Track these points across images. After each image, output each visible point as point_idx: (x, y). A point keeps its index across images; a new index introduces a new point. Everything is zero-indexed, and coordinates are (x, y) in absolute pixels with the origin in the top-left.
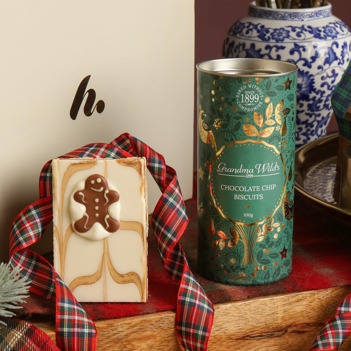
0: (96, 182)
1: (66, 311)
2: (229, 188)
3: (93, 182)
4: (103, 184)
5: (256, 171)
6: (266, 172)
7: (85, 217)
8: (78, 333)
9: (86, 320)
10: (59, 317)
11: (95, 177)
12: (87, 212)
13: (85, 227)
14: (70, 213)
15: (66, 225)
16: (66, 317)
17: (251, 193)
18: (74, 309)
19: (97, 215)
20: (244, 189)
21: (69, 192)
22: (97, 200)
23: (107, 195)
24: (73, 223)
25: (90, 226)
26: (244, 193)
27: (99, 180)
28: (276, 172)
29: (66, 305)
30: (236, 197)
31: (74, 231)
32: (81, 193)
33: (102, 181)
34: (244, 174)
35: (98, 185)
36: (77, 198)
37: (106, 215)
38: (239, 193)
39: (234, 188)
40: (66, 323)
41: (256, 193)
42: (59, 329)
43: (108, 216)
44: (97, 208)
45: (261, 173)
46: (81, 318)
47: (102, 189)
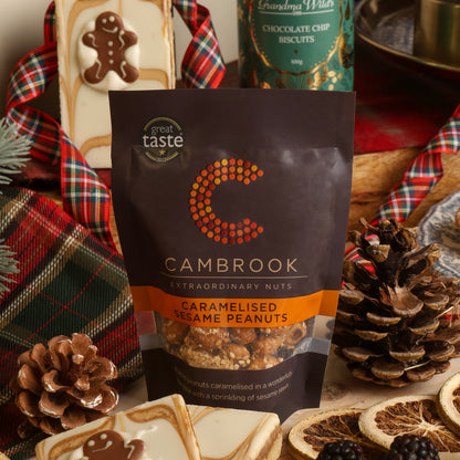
0: (109, 21)
2: (273, 29)
3: (105, 21)
4: (117, 24)
5: (304, 7)
6: (317, 9)
7: (96, 64)
8: (88, 198)
9: (97, 183)
10: (64, 180)
13: (97, 77)
16: (73, 180)
17: (299, 35)
18: (83, 171)
19: (111, 62)
20: (291, 29)
21: (77, 34)
22: (111, 44)
23: (123, 37)
24: (83, 71)
26: (290, 35)
27: (112, 19)
28: (330, 8)
29: (73, 166)
30: (282, 40)
31: (83, 82)
32: (91, 35)
33: (116, 20)
34: (291, 11)
35: (111, 25)
38: (285, 35)
39: (279, 29)
41: (305, 34)
42: (65, 195)
43: (124, 63)
44: (111, 53)
45: (310, 10)
46: (91, 181)
47: (116, 29)
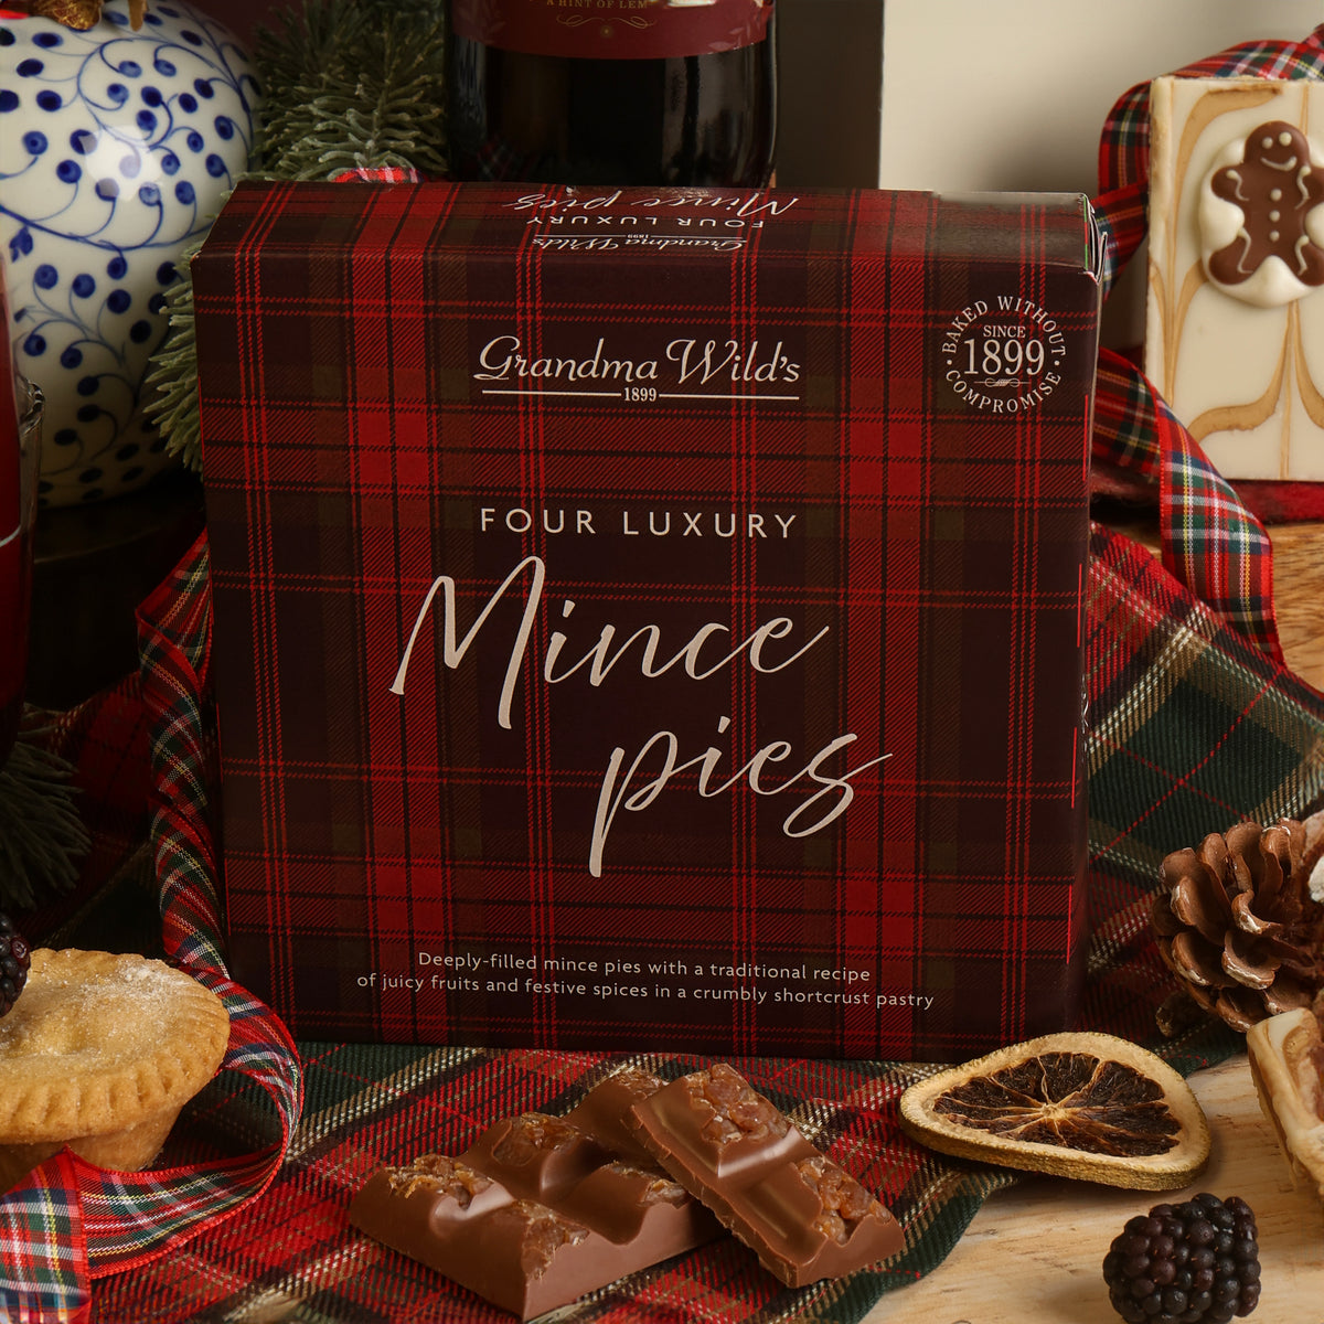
1: (1188, 484)
11: (1274, 129)
12: (1247, 225)
14: (1197, 227)
15: (1185, 262)
25: (1254, 265)
36: (1222, 187)
37: (1298, 236)
40: (1188, 517)
